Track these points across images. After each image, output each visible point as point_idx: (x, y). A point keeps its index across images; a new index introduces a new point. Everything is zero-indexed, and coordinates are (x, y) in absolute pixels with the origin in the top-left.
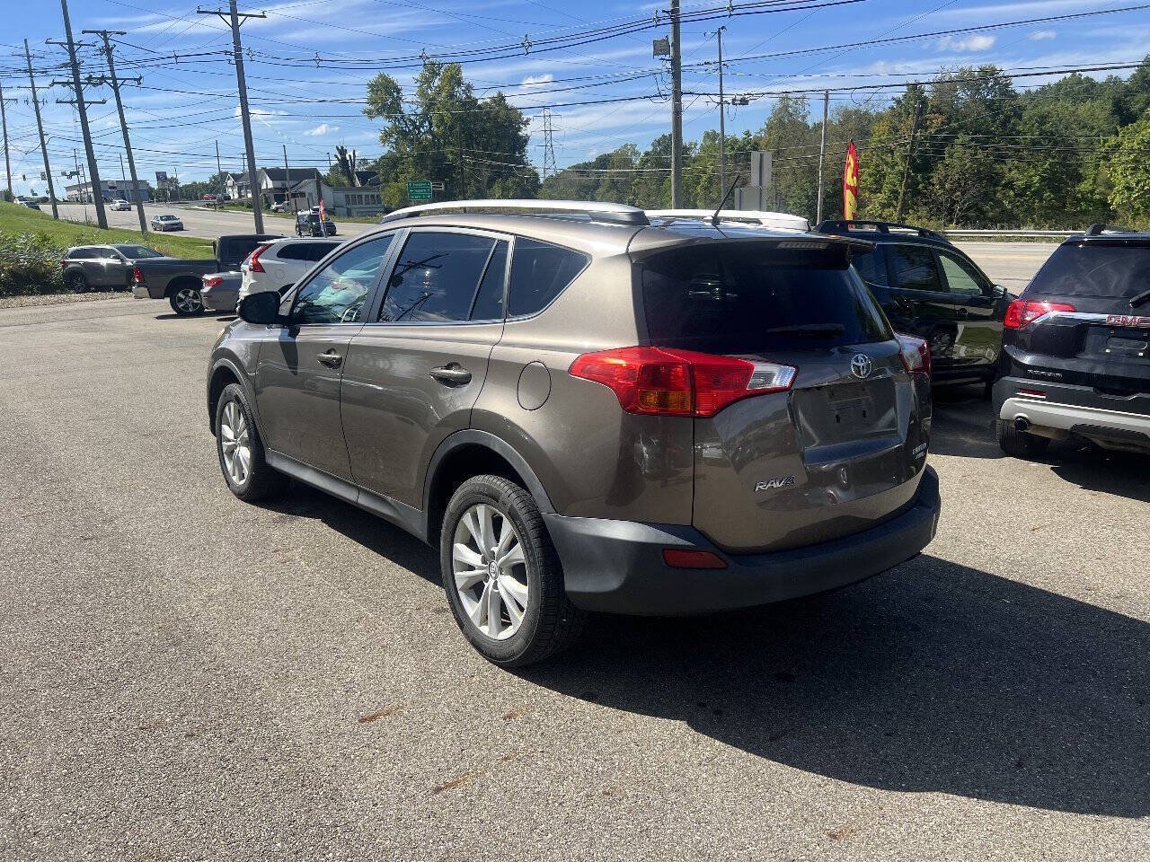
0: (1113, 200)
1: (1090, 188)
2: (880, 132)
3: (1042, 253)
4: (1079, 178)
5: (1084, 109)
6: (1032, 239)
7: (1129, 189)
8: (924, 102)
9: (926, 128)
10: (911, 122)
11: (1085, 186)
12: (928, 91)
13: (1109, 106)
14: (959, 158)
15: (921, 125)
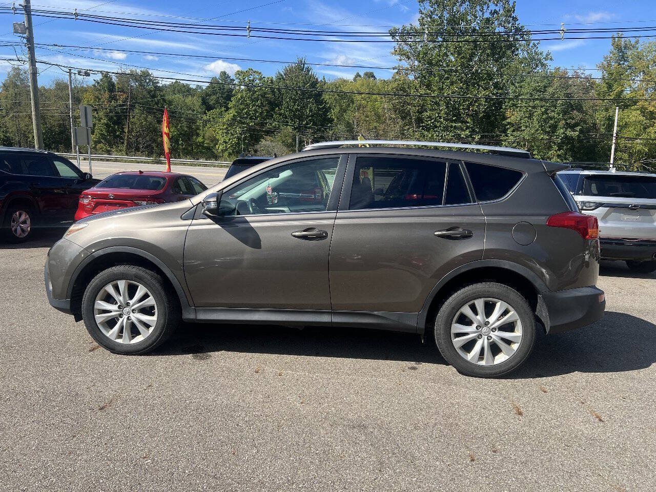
0: (219, 148)
1: (202, 140)
2: (88, 98)
3: (221, 173)
4: (198, 135)
5: (189, 100)
6: (206, 166)
7: (226, 142)
8: (113, 85)
9: (117, 100)
10: (107, 95)
11: (200, 139)
12: (114, 79)
13: (200, 100)
14: (138, 118)
15: (113, 98)
